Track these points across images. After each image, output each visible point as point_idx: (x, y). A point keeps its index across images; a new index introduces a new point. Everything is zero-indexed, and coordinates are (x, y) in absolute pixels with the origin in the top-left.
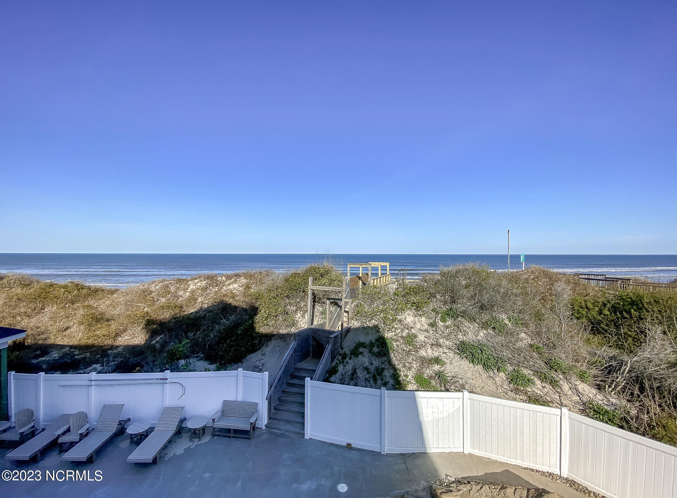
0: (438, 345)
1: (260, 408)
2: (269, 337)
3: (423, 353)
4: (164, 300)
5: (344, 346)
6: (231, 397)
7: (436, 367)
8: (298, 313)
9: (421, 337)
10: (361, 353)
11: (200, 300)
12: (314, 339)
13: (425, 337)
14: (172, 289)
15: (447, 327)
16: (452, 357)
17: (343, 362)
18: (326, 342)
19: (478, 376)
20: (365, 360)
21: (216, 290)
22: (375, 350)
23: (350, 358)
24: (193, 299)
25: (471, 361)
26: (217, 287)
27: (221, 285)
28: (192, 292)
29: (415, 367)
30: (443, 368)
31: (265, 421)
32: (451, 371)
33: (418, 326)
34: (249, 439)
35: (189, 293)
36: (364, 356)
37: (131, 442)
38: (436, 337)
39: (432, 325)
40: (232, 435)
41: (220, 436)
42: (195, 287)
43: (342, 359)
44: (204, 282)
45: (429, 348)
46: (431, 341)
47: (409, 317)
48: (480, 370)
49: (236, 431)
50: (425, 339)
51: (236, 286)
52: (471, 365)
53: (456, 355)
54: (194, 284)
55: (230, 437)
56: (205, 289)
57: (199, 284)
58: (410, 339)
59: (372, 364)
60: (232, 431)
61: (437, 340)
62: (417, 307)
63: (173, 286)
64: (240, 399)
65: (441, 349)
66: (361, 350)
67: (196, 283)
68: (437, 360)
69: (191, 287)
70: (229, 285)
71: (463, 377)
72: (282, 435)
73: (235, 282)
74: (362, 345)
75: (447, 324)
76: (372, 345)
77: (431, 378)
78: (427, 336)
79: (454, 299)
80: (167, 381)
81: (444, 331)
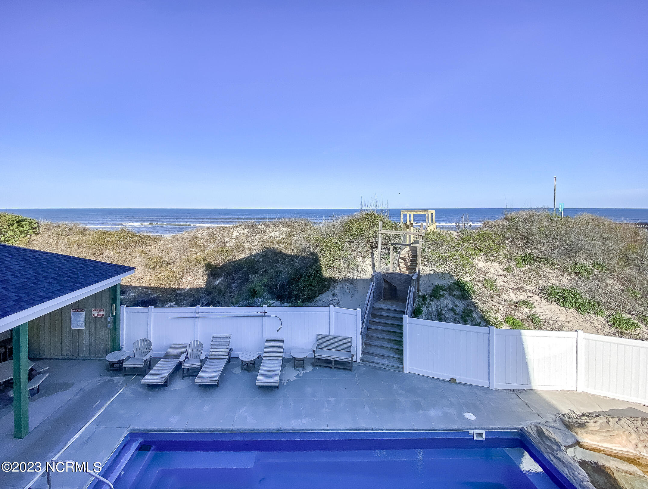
0: (521, 290)
1: (354, 344)
2: (334, 281)
3: (505, 296)
4: (213, 246)
5: (420, 289)
6: (324, 332)
7: (526, 310)
8: (357, 258)
9: (500, 282)
10: (442, 296)
11: (247, 246)
12: (385, 281)
13: (504, 282)
14: (218, 236)
15: (524, 272)
16: (539, 301)
17: (425, 304)
18: (400, 284)
19: (573, 319)
20: (447, 301)
21: (259, 237)
22: (456, 292)
23: (431, 300)
24: (239, 246)
25: (562, 305)
26: (259, 235)
27: (263, 233)
28: (237, 239)
29: (503, 310)
30: (532, 311)
31: (359, 355)
32: (543, 314)
33: (492, 271)
34: (351, 370)
35: (234, 240)
36: (446, 299)
37: (242, 370)
38: (515, 282)
39: (507, 270)
40: (333, 365)
41: (320, 366)
42: (238, 234)
43: (423, 300)
44: (246, 230)
45: (510, 292)
46: (511, 286)
47: (480, 263)
48: (574, 314)
49: (337, 362)
50: (504, 283)
51: (277, 233)
52: (563, 308)
53: (543, 300)
54: (236, 231)
55: (331, 368)
56: (248, 236)
57: (242, 232)
58: (489, 283)
59: (456, 306)
60: (333, 362)
61: (517, 284)
62: (487, 253)
63: (218, 234)
64: (332, 333)
65: (524, 294)
66: (442, 293)
67: (239, 230)
68: (526, 304)
69: (235, 234)
70: (270, 232)
71: (557, 320)
72: (380, 369)
73: (275, 230)
74: (441, 288)
75: (523, 269)
76: (450, 289)
77: (522, 320)
78: (505, 281)
79: (527, 245)
80: (266, 314)
81: (522, 276)
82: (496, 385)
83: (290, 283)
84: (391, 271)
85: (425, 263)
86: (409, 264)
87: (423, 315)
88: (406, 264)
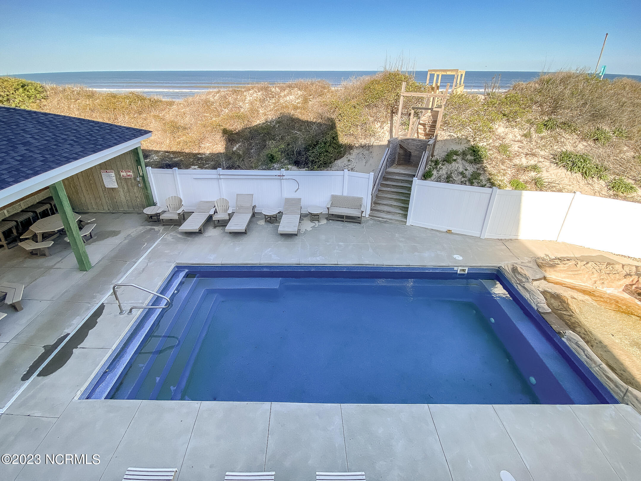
0: (534, 155)
1: (364, 202)
2: (350, 147)
3: (517, 161)
4: (227, 110)
5: (434, 154)
6: (338, 193)
7: (533, 174)
8: (375, 124)
9: (515, 148)
10: (455, 160)
11: (261, 111)
12: (401, 147)
13: (519, 147)
14: (231, 100)
15: (542, 138)
16: (548, 166)
17: (436, 168)
18: (415, 150)
19: (576, 182)
20: (459, 165)
21: (274, 101)
22: (469, 157)
23: (443, 165)
24: (253, 111)
25: (570, 170)
26: (274, 99)
27: (277, 96)
28: (251, 103)
29: (510, 174)
30: (539, 175)
31: (368, 211)
32: (548, 177)
33: (510, 136)
34: (360, 223)
35: (248, 104)
36: (458, 163)
37: (265, 222)
38: (530, 147)
39: (526, 136)
40: (345, 220)
41: (333, 220)
42: (251, 98)
43: (435, 165)
44: (259, 94)
45: (523, 157)
46: (525, 151)
47: (500, 128)
48: (578, 178)
49: (348, 217)
50: (519, 149)
51: (292, 97)
52: (569, 173)
53: (552, 165)
54: (249, 95)
55: (343, 221)
56: (262, 101)
57: (255, 95)
58: (503, 149)
59: (466, 170)
60: (345, 217)
61: (532, 150)
62: (510, 118)
63: (231, 97)
64: (345, 194)
65: (536, 159)
66: (455, 157)
67: (252, 94)
68: (535, 168)
69: (248, 98)
70: (285, 96)
71: (560, 183)
72: (385, 222)
73: (290, 94)
74: (456, 153)
75: (542, 135)
76: (464, 154)
77: (526, 182)
78: (521, 146)
79: (554, 110)
80: (284, 178)
81: (539, 141)
82: (486, 235)
83: (307, 149)
84: (408, 137)
85: (445, 128)
86: (428, 130)
87: (432, 178)
88: (425, 129)
